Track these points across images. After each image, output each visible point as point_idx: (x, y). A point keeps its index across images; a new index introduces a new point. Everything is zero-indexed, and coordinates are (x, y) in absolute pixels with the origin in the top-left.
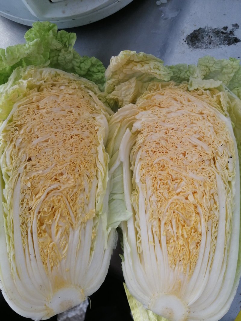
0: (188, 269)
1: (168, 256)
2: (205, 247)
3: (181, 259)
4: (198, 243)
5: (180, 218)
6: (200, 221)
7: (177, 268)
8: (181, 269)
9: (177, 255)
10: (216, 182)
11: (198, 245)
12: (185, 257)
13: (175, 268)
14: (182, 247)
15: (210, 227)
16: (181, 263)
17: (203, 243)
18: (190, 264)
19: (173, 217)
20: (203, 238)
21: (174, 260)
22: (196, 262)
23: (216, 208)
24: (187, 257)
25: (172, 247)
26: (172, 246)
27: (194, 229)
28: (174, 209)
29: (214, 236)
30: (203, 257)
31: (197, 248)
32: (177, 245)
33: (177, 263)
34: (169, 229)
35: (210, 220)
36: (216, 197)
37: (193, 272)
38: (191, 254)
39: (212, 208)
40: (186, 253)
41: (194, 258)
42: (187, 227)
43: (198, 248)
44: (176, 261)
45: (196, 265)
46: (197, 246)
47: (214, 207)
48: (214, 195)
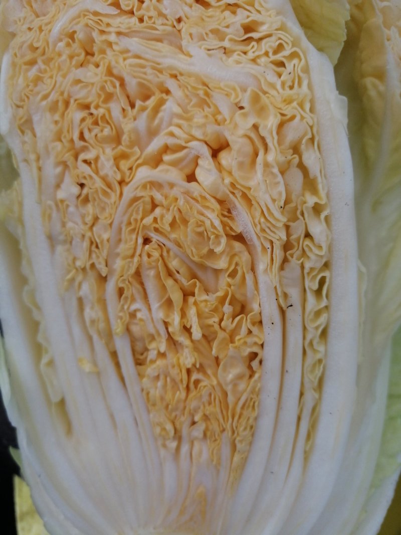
0: (226, 450)
1: (149, 412)
2: (283, 371)
3: (196, 418)
4: (254, 356)
5: (174, 264)
6: (253, 269)
7: (185, 448)
8: (200, 453)
9: (181, 405)
10: (310, 87)
11: (255, 364)
12: (209, 410)
13: (178, 449)
14: (195, 376)
15: (294, 294)
16: (198, 432)
17: (272, 355)
18: (230, 433)
19: (145, 258)
20: (271, 336)
21: (173, 423)
22: (252, 427)
23: (317, 209)
24: (218, 410)
25: (157, 378)
26: (156, 374)
27: (230, 304)
28: (144, 226)
29: (317, 328)
30: (279, 407)
31: (251, 377)
32: (173, 367)
33: (185, 431)
34: (139, 310)
35: (294, 262)
36: (310, 158)
37: (245, 461)
38: (231, 399)
39: (296, 209)
40: (210, 395)
41: (245, 413)
42: (205, 297)
43: (257, 376)
44: (178, 427)
45: (253, 435)
46: (250, 367)
47: (305, 203)
48: (303, 147)
